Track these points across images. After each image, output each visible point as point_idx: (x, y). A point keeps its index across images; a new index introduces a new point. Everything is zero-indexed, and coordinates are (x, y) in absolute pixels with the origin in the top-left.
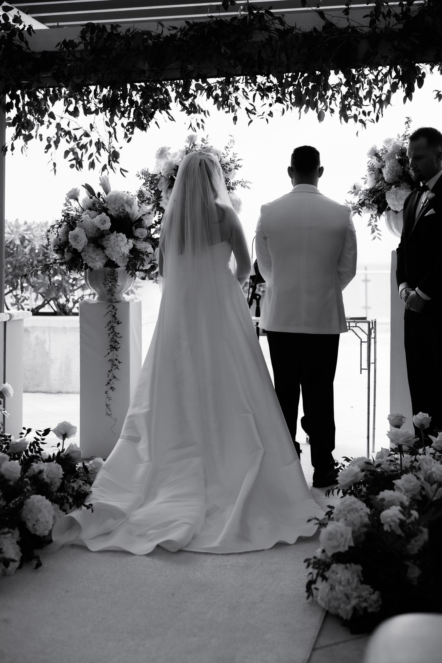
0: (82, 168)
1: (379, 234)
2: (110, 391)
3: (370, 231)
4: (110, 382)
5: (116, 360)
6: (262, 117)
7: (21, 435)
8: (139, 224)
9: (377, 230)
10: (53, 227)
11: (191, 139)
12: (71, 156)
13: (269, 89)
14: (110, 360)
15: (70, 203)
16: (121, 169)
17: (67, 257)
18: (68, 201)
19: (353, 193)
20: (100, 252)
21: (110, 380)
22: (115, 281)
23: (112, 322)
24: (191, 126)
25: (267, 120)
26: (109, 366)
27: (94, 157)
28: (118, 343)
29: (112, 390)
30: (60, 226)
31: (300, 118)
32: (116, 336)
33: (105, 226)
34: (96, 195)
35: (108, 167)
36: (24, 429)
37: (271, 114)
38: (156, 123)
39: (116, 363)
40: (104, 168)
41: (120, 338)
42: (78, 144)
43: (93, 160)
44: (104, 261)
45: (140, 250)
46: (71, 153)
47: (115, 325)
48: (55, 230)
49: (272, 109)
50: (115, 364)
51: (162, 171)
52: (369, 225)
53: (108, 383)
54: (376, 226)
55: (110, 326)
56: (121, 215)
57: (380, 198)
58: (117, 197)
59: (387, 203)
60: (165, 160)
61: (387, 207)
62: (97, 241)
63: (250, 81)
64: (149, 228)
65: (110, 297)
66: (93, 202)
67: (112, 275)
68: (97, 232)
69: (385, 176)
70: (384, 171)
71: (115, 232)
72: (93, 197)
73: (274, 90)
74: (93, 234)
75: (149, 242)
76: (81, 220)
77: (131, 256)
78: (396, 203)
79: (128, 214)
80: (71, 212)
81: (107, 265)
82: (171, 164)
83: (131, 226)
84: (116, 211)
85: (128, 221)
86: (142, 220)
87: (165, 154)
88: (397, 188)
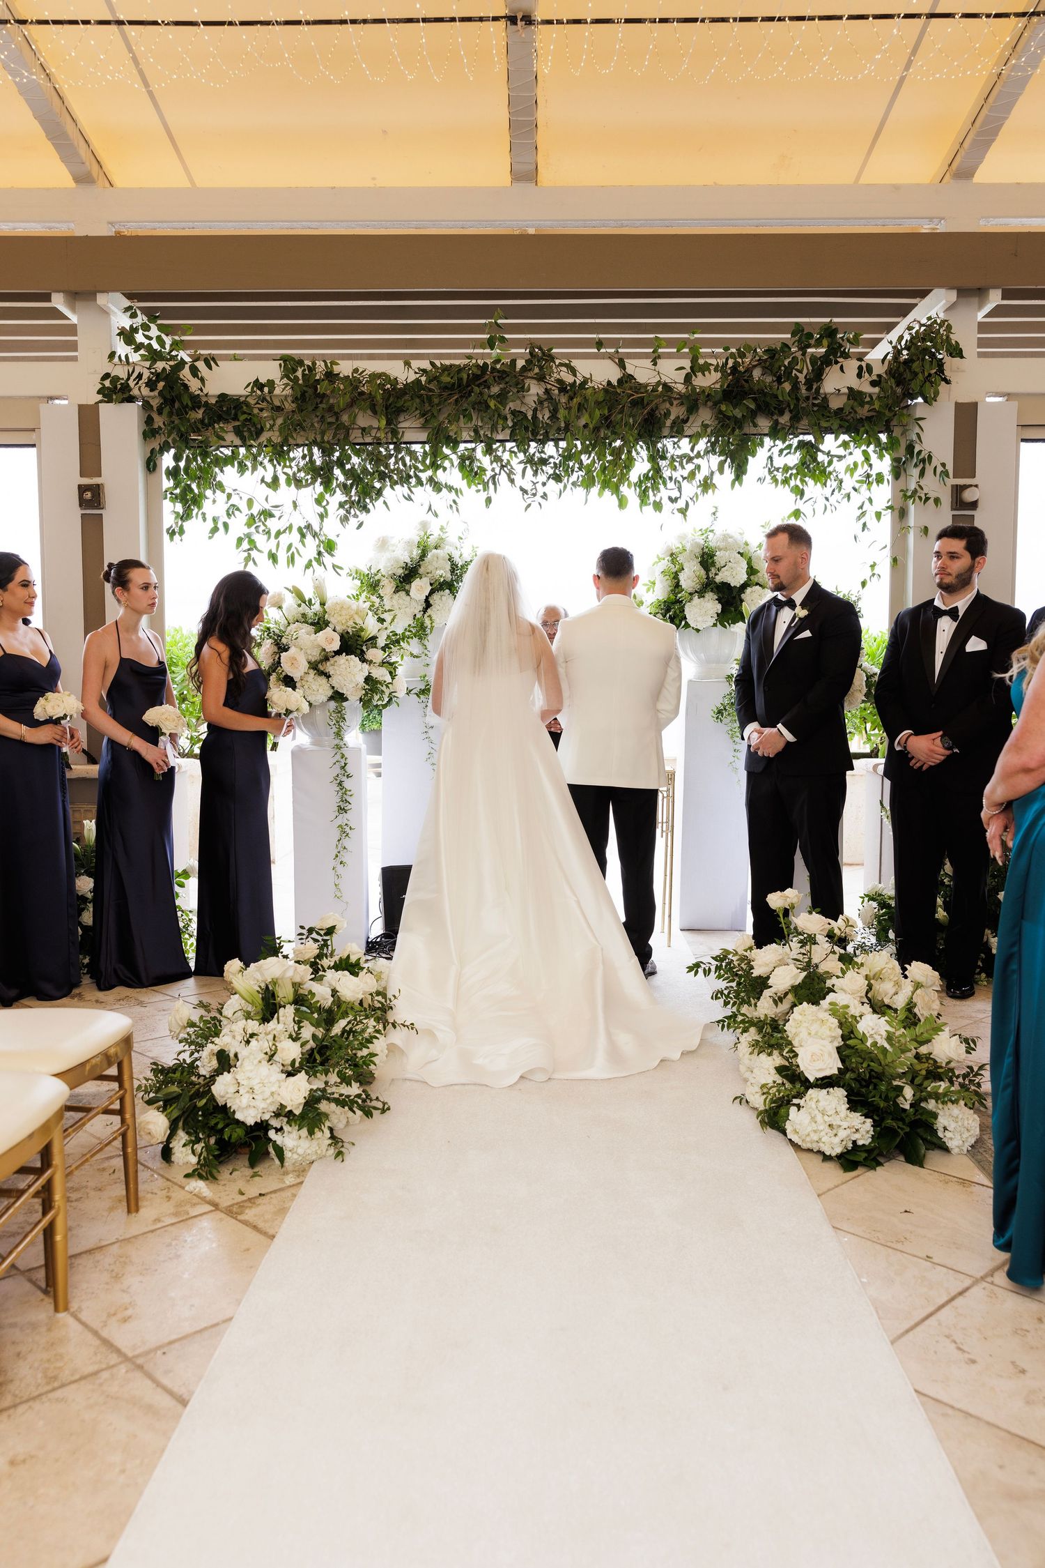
2: (340, 867)
4: (339, 854)
5: (346, 825)
7: (300, 937)
8: (372, 643)
11: (424, 525)
13: (544, 462)
14: (339, 826)
20: (323, 680)
21: (340, 852)
22: (342, 721)
23: (340, 776)
24: (430, 509)
25: (540, 504)
26: (336, 834)
27: (293, 550)
29: (342, 865)
32: (346, 794)
33: (332, 645)
34: (307, 602)
35: (314, 563)
36: (302, 927)
39: (347, 829)
40: (309, 565)
41: (351, 796)
43: (293, 554)
44: (330, 693)
45: (376, 678)
47: (344, 779)
49: (546, 489)
50: (344, 831)
51: (382, 569)
53: (337, 856)
55: (338, 781)
56: (350, 631)
57: (678, 612)
58: (342, 607)
59: (685, 618)
60: (387, 555)
61: (683, 623)
62: (320, 666)
63: (515, 449)
64: (383, 649)
65: (337, 741)
66: (303, 612)
67: (339, 712)
68: (320, 654)
69: (682, 583)
70: (682, 577)
71: (344, 654)
72: (303, 604)
73: (550, 463)
74: (315, 655)
75: (386, 667)
76: (294, 637)
77: (367, 687)
78: (700, 619)
79: (362, 629)
80: (271, 626)
81: (331, 698)
82: (397, 561)
83: (362, 646)
84: (344, 625)
85: (359, 638)
86: (376, 637)
87: (387, 545)
88: (702, 599)
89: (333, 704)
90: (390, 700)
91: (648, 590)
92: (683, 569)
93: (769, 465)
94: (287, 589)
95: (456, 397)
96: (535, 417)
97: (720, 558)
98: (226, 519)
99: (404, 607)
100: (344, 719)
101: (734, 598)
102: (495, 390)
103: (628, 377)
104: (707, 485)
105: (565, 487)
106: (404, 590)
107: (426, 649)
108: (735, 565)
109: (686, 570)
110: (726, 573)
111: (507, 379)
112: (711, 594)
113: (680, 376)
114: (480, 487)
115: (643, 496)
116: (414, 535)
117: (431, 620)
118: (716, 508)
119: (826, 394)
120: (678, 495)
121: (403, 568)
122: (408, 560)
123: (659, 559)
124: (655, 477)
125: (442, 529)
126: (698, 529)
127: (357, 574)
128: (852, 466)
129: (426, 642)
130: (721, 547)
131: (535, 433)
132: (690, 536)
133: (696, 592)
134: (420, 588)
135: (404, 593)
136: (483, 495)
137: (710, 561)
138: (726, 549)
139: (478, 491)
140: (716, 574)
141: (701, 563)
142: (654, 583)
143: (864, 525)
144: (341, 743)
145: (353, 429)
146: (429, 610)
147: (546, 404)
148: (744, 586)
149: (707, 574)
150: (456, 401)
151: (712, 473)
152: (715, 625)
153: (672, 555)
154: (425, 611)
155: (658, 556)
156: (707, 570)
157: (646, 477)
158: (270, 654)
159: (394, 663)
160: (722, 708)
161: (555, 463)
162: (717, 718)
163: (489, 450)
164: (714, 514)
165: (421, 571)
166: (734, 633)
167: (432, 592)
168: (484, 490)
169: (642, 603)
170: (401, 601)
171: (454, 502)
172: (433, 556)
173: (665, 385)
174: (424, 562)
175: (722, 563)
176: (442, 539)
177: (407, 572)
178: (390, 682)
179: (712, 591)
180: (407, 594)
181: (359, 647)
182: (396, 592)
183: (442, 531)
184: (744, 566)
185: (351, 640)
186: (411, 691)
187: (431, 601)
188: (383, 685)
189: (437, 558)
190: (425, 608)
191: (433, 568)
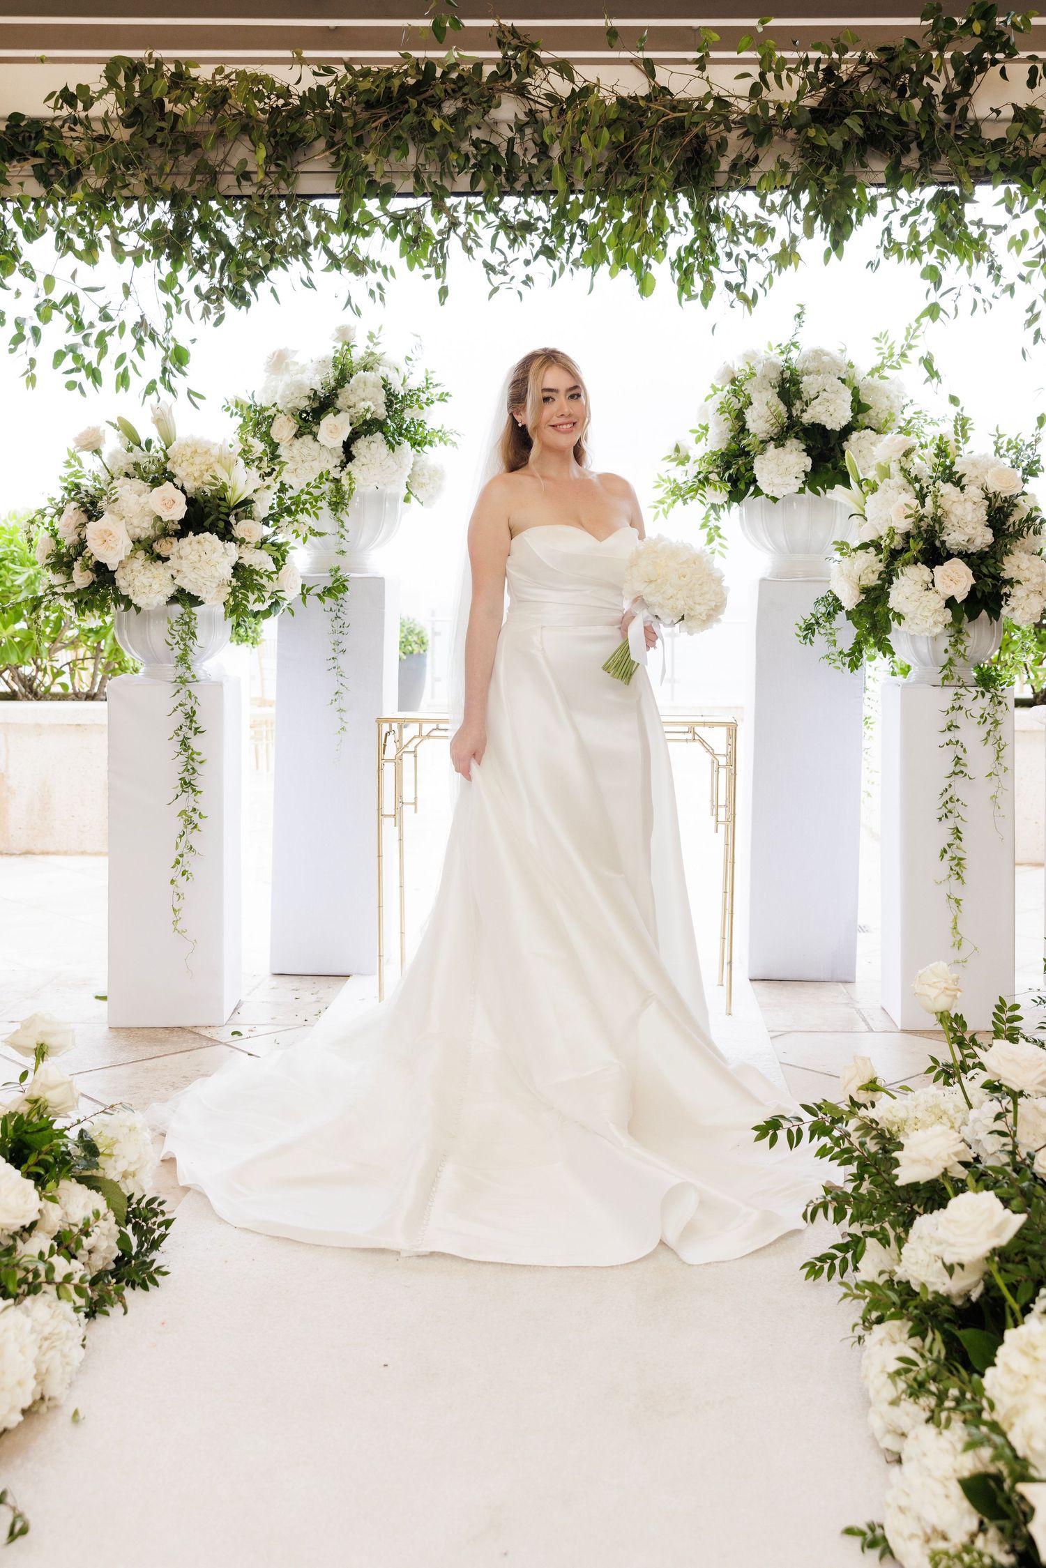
0: (100, 385)
1: (721, 545)
2: (181, 880)
3: (705, 539)
4: (180, 859)
5: (194, 810)
6: (509, 286)
8: (244, 511)
9: (720, 536)
10: (41, 513)
11: (344, 334)
12: (68, 363)
13: (527, 227)
14: (184, 812)
15: (78, 460)
16: (189, 392)
17: (82, 578)
18: (73, 456)
19: (674, 460)
20: (160, 569)
21: (181, 856)
22: (192, 638)
23: (184, 728)
24: (349, 302)
25: (520, 293)
26: (179, 825)
27: (127, 363)
29: (185, 877)
30: (60, 512)
32: (193, 760)
33: (171, 511)
34: (143, 445)
35: (160, 386)
37: (528, 280)
38: (273, 290)
39: (196, 818)
40: (151, 388)
41: (201, 762)
42: (86, 337)
43: (126, 370)
44: (171, 591)
45: (251, 566)
46: (71, 355)
47: (191, 734)
48: (47, 519)
49: (530, 270)
50: (190, 820)
51: (279, 402)
52: (703, 526)
53: (178, 862)
54: (718, 528)
55: (181, 738)
56: (207, 490)
57: (743, 469)
58: (197, 449)
59: (755, 481)
60: (287, 378)
61: (752, 489)
62: (155, 545)
63: (483, 208)
64: (265, 521)
65: (181, 670)
66: (134, 460)
67: (186, 623)
68: (154, 526)
69: (750, 425)
70: (750, 415)
71: (194, 530)
72: (136, 448)
73: (537, 229)
74: (145, 529)
75: (267, 550)
76: (113, 498)
77: (236, 581)
78: (777, 481)
79: (224, 488)
80: (83, 481)
81: (173, 600)
82: (300, 386)
83: (228, 515)
84: (195, 479)
85: (222, 503)
86: (253, 502)
87: (287, 364)
88: (781, 449)
89: (177, 608)
90: (276, 603)
91: (698, 440)
92: (751, 404)
93: (886, 243)
94: (111, 424)
95: (383, 119)
96: (511, 153)
97: (809, 385)
98: (37, 322)
99: (310, 458)
100: (193, 634)
101: (832, 449)
102: (449, 108)
103: (660, 91)
104: (786, 256)
105: (562, 268)
106: (309, 433)
107: (343, 526)
108: (832, 396)
109: (755, 404)
110: (819, 409)
111: (465, 90)
112: (795, 441)
113: (744, 87)
114: (431, 271)
115: (684, 284)
116: (327, 349)
117: (350, 479)
118: (802, 306)
119: (976, 121)
120: (741, 280)
121: (309, 398)
122: (318, 387)
123: (715, 390)
124: (703, 251)
125: (371, 337)
126: (774, 345)
127: (238, 407)
128: (1019, 237)
129: (343, 516)
130: (811, 369)
131: (512, 179)
132: (763, 354)
133: (772, 439)
134: (334, 429)
135: (310, 437)
136: (436, 284)
137: (793, 389)
138: (818, 372)
139: (427, 277)
140: (803, 411)
141: (780, 395)
142: (706, 428)
143: (1038, 333)
144: (188, 675)
145: (224, 173)
146: (349, 465)
147: (528, 131)
148: (847, 430)
149: (789, 411)
150: (386, 125)
151: (794, 239)
152: (801, 491)
153: (733, 381)
154: (343, 466)
155: (713, 386)
156: (789, 405)
157: (690, 250)
158: (73, 527)
159: (282, 544)
160: (813, 621)
161: (545, 229)
162: (805, 638)
163: (439, 209)
164: (799, 316)
165: (339, 403)
166: (832, 503)
167: (354, 436)
168: (438, 276)
169: (687, 458)
170: (305, 451)
171: (379, 286)
172: (358, 381)
173: (718, 100)
174: (343, 390)
175: (813, 394)
176: (372, 354)
177: (316, 405)
178: (273, 573)
179: (796, 437)
180: (315, 439)
181: (222, 516)
182: (298, 435)
183: (372, 341)
184: (846, 399)
185: (209, 505)
186: (308, 590)
187: (354, 450)
188: (262, 578)
189: (365, 383)
190: (342, 461)
191: (357, 398)
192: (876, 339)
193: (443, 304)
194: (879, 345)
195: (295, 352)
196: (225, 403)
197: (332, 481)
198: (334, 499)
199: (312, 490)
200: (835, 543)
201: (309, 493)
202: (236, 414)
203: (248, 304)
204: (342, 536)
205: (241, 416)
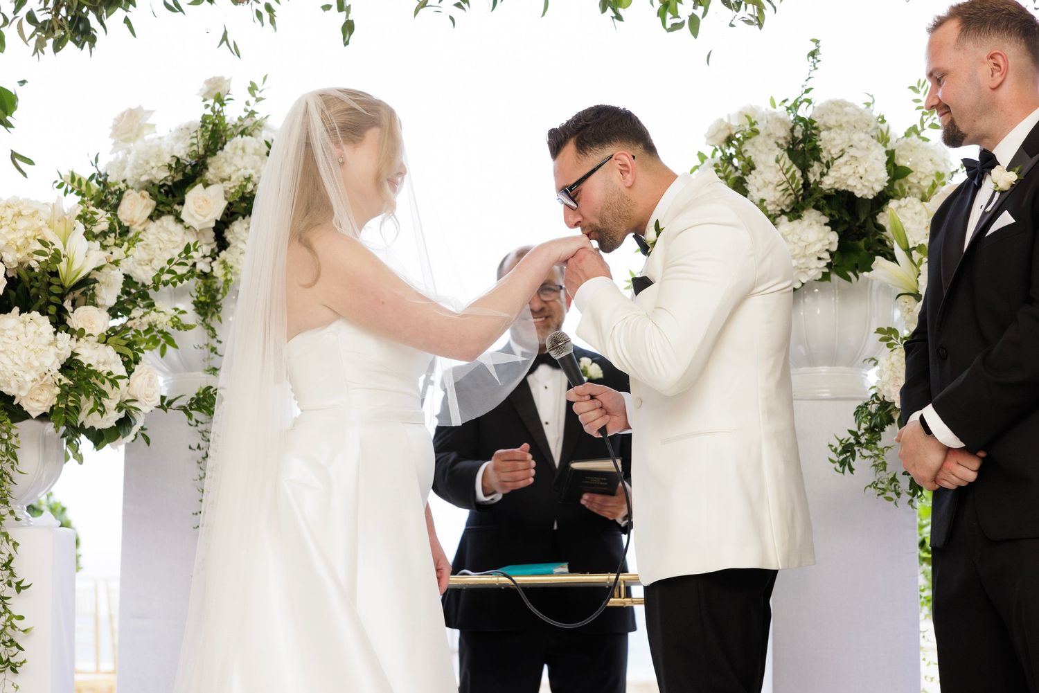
6: (437, 9)
8: (84, 294)
11: (214, 80)
16: (14, 154)
22: (12, 460)
24: (225, 37)
25: (452, 20)
28: (20, 648)
31: (543, 15)
32: (12, 627)
38: (127, 21)
45: (90, 365)
51: (129, 174)
56: (34, 264)
60: (140, 146)
64: (113, 312)
71: (16, 310)
75: (115, 347)
77: (65, 380)
79: (57, 257)
83: (62, 297)
84: (18, 250)
85: (53, 280)
86: (96, 281)
87: (141, 128)
88: (796, 222)
90: (124, 424)
92: (753, 168)
97: (829, 142)
100: (13, 456)
106: (170, 213)
107: (214, 336)
108: (862, 155)
109: (760, 167)
110: (845, 170)
112: (814, 213)
118: (817, 42)
121: (169, 167)
122: (181, 154)
123: (702, 157)
125: (252, 89)
127: (75, 184)
129: (214, 323)
130: (830, 123)
133: (783, 212)
134: (202, 206)
135: (172, 217)
137: (809, 148)
138: (840, 126)
140: (822, 175)
146: (223, 254)
148: (881, 200)
149: (804, 175)
152: (826, 277)
153: (729, 141)
154: (215, 255)
156: (805, 169)
159: (134, 343)
160: (852, 440)
162: (843, 463)
164: (813, 54)
165: (209, 175)
167: (229, 216)
168: (340, 8)
170: (164, 236)
174: (214, 158)
175: (835, 152)
176: (252, 113)
177: (179, 177)
178: (122, 377)
179: (817, 207)
180: (179, 220)
181: (53, 299)
182: (155, 216)
183: (254, 95)
184: (880, 157)
185: (37, 284)
186: (170, 403)
187: (229, 235)
188: (103, 383)
189: (243, 149)
190: (213, 250)
191: (233, 168)
192: (912, 88)
193: (346, 43)
194: (917, 96)
195: (151, 112)
196: (58, 178)
197: (199, 277)
198: (202, 299)
199: (175, 268)
200: (879, 331)
201: (171, 272)
202: (72, 191)
203: (93, 40)
204: (213, 350)
205: (78, 194)
